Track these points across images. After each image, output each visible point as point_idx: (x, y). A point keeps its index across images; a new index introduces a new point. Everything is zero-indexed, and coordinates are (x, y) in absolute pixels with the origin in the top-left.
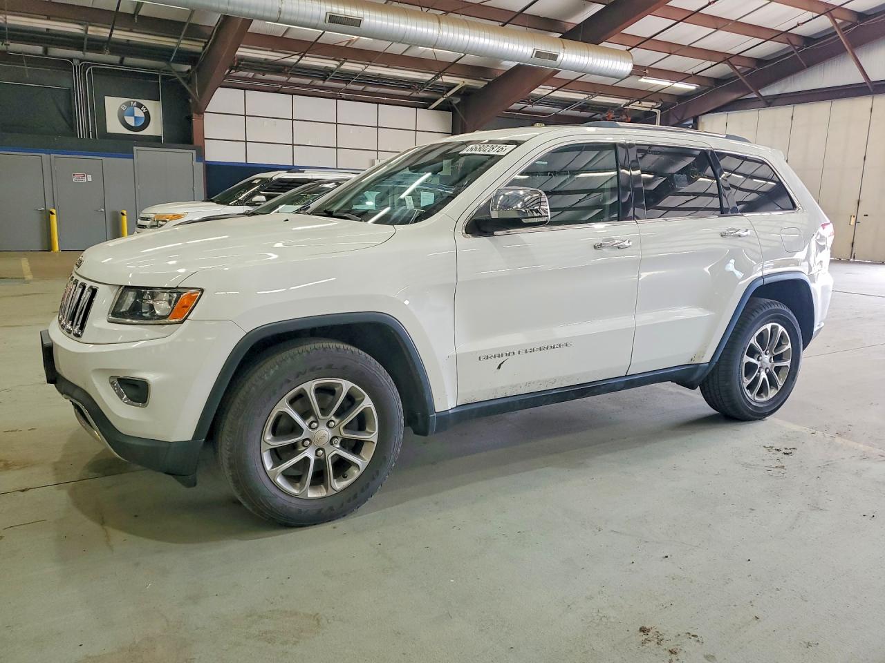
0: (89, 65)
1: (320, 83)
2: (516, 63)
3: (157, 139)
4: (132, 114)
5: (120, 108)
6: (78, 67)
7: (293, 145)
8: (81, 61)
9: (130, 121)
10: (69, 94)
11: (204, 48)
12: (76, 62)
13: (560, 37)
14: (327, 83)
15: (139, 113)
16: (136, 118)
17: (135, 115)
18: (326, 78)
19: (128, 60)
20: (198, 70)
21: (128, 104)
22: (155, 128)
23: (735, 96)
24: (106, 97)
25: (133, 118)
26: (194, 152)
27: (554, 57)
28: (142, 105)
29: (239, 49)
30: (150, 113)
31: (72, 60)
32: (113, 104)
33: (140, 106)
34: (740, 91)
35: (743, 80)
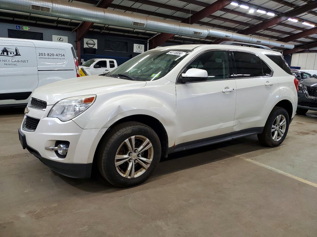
34: (304, 49)
35: (306, 46)
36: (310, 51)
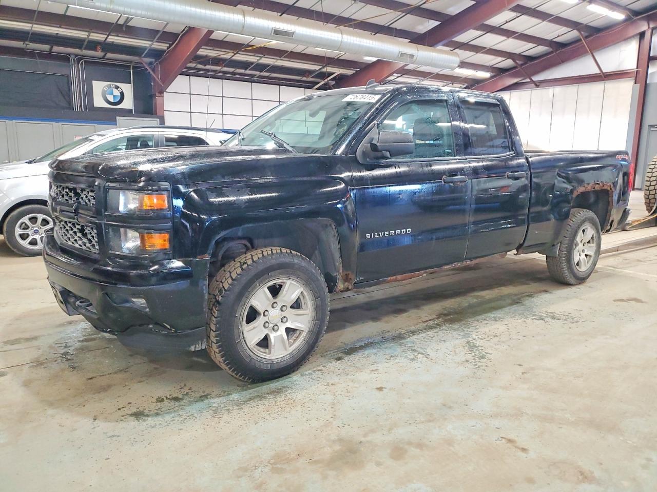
0: (82, 59)
1: (242, 71)
2: (377, 59)
3: (130, 111)
4: (112, 94)
5: (103, 90)
6: (74, 60)
7: (223, 114)
8: (76, 56)
9: (111, 99)
10: (68, 79)
11: (168, 48)
12: (73, 57)
13: (409, 42)
14: (248, 72)
15: (117, 93)
16: (114, 96)
17: (114, 94)
18: (247, 68)
19: (109, 55)
20: (160, 63)
21: (108, 86)
22: (128, 103)
23: (515, 80)
24: (93, 82)
25: (112, 96)
26: (158, 120)
27: (412, 56)
28: (119, 87)
29: (200, 50)
30: (124, 93)
31: (69, 55)
32: (99, 87)
33: (117, 87)
34: (519, 77)
35: (521, 70)
36: (538, 85)
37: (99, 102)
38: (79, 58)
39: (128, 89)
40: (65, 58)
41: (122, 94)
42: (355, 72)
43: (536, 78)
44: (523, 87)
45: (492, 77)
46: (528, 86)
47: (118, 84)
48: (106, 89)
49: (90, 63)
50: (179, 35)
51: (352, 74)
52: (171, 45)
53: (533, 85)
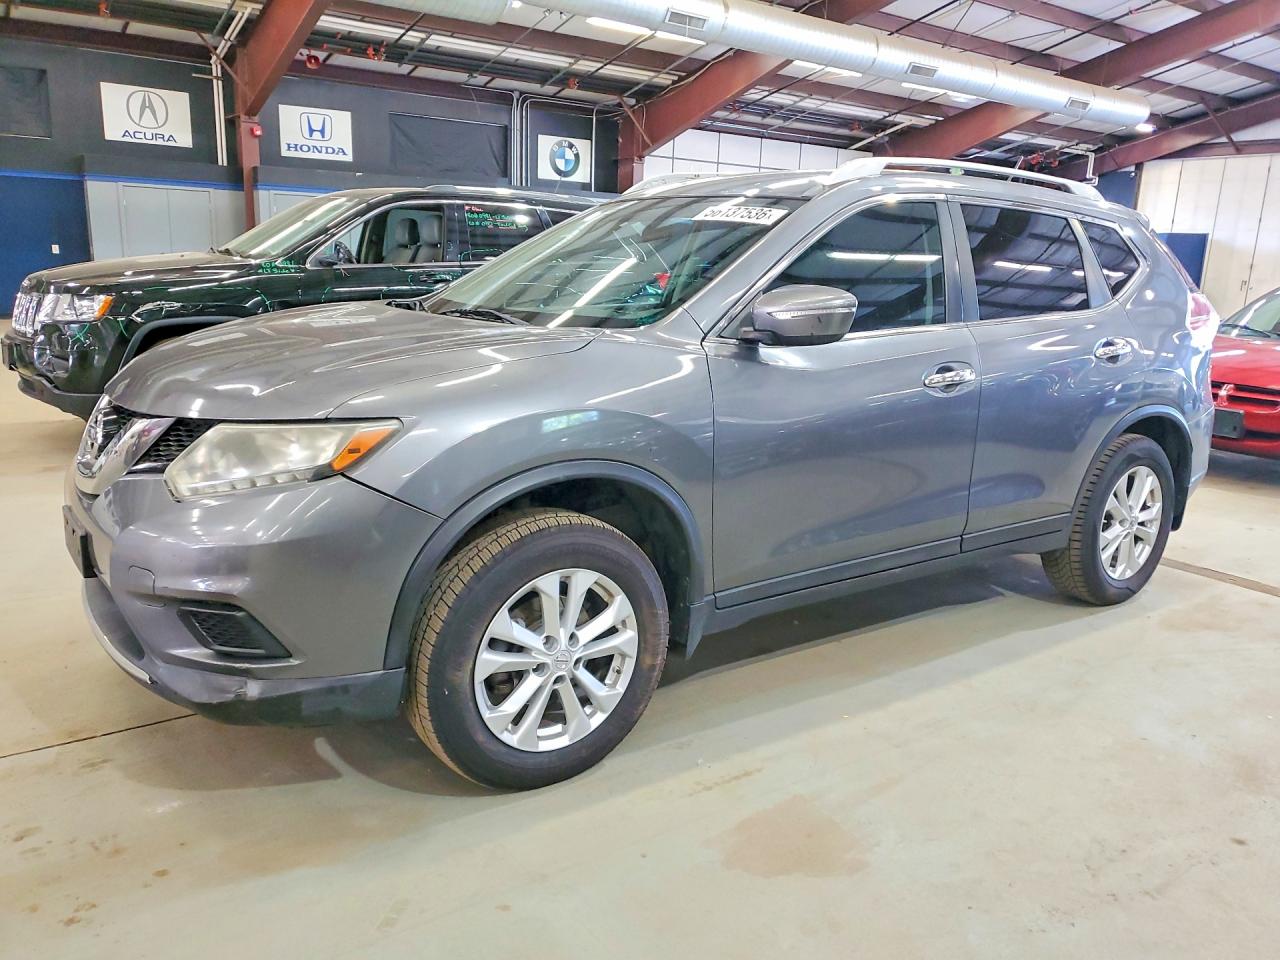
0: (528, 98)
3: (589, 185)
4: (563, 157)
5: (552, 150)
8: (521, 93)
9: (561, 164)
10: (506, 131)
11: (675, 82)
12: (516, 95)
15: (570, 155)
16: (566, 160)
17: (567, 157)
20: (648, 106)
21: (559, 144)
22: (584, 174)
24: (539, 136)
27: (1086, 105)
28: (573, 146)
30: (580, 155)
31: (513, 91)
32: (547, 143)
33: (571, 146)
34: (1204, 135)
35: (1215, 121)
36: (1240, 149)
37: (545, 172)
38: (525, 96)
39: (584, 148)
40: (504, 98)
41: (577, 156)
42: (933, 122)
43: (1240, 136)
44: (1205, 153)
45: (1154, 132)
46: (1216, 150)
47: (572, 140)
48: (556, 149)
49: (539, 104)
50: (709, 62)
51: (927, 125)
52: (681, 79)
53: (1232, 149)
